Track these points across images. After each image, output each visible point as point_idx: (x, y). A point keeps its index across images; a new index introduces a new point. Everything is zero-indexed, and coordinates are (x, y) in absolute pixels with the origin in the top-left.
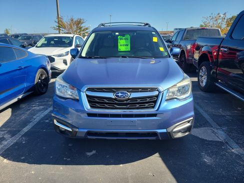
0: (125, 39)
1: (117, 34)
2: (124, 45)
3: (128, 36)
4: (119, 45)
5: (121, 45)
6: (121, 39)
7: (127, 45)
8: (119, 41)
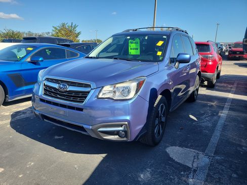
0: (135, 43)
1: (129, 37)
2: (134, 49)
3: (138, 40)
4: (129, 48)
5: (131, 49)
6: (132, 43)
7: (137, 49)
8: (130, 44)
